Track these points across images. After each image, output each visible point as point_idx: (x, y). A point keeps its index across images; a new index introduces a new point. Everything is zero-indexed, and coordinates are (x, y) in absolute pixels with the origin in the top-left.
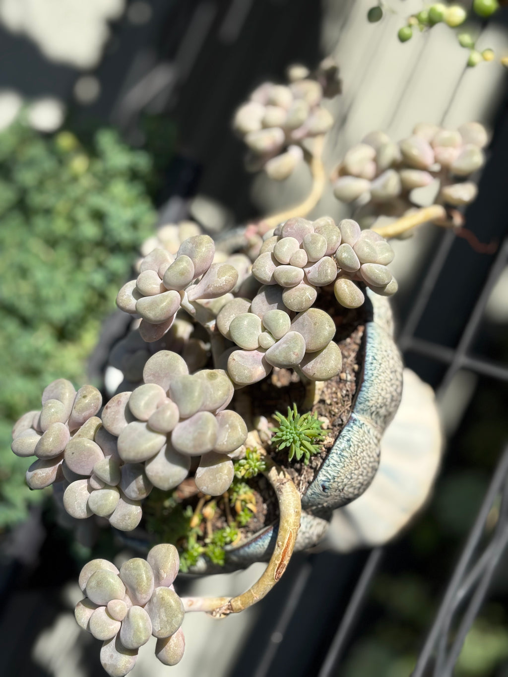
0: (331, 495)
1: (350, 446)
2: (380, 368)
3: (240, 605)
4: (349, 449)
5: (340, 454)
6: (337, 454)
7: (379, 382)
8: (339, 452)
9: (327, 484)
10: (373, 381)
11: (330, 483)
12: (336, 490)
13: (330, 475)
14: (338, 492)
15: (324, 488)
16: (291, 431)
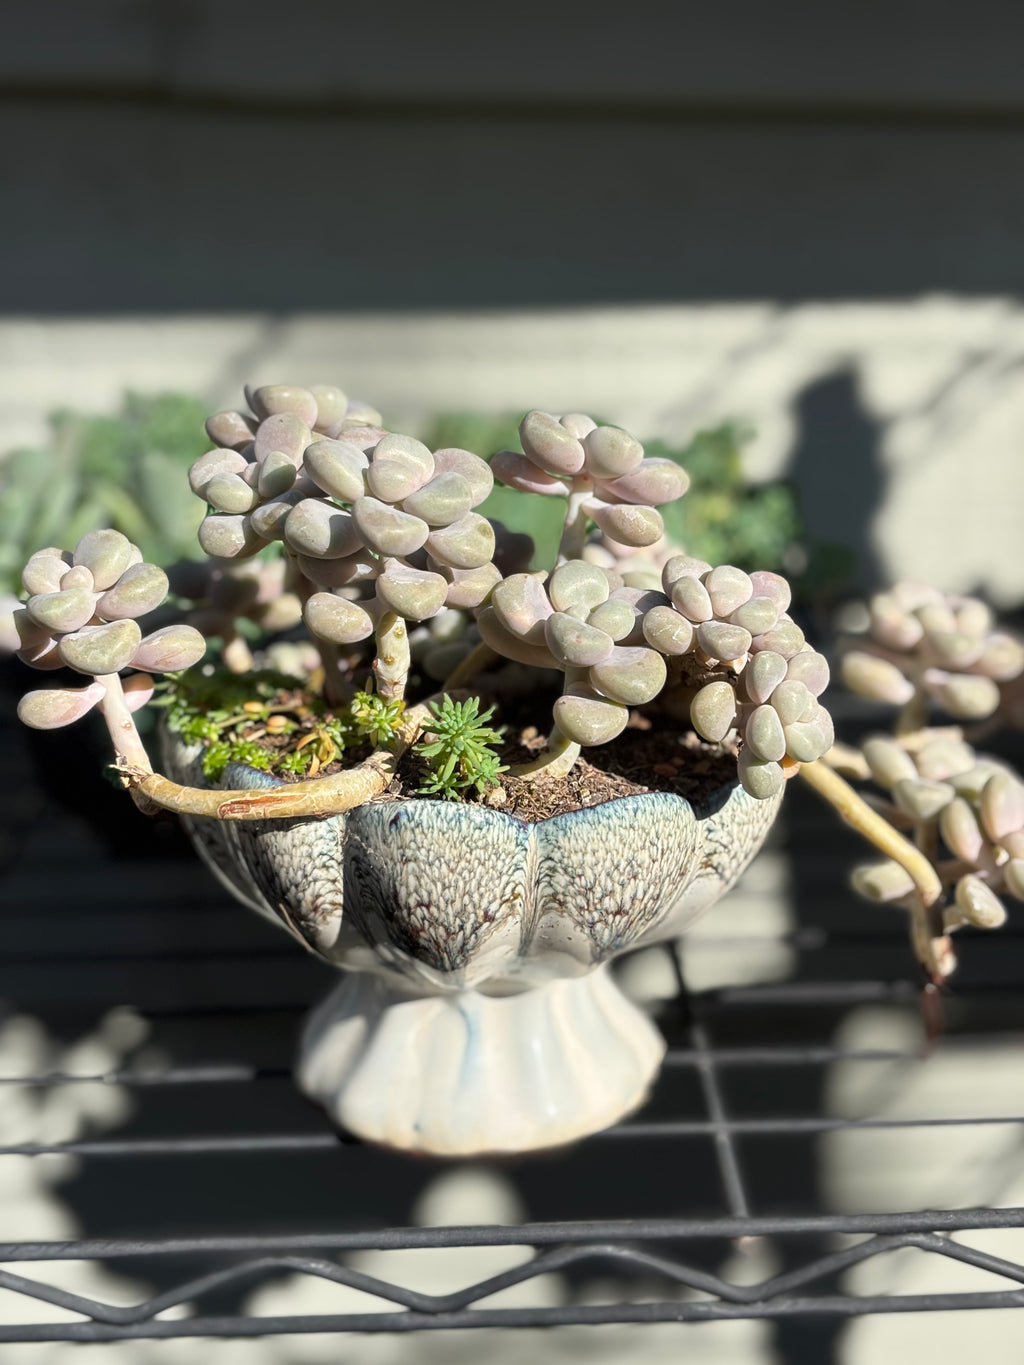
0: (389, 846)
1: (481, 829)
2: (626, 828)
3: (155, 786)
4: (475, 829)
5: (460, 815)
6: (458, 810)
7: (604, 838)
8: (462, 811)
9: (404, 820)
10: (600, 823)
11: (408, 825)
12: (401, 847)
13: (420, 815)
14: (397, 854)
15: (395, 821)
16: (459, 719)
